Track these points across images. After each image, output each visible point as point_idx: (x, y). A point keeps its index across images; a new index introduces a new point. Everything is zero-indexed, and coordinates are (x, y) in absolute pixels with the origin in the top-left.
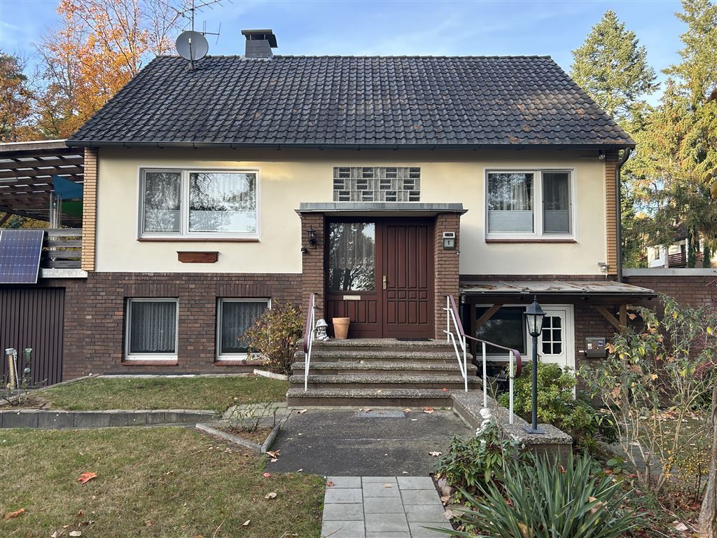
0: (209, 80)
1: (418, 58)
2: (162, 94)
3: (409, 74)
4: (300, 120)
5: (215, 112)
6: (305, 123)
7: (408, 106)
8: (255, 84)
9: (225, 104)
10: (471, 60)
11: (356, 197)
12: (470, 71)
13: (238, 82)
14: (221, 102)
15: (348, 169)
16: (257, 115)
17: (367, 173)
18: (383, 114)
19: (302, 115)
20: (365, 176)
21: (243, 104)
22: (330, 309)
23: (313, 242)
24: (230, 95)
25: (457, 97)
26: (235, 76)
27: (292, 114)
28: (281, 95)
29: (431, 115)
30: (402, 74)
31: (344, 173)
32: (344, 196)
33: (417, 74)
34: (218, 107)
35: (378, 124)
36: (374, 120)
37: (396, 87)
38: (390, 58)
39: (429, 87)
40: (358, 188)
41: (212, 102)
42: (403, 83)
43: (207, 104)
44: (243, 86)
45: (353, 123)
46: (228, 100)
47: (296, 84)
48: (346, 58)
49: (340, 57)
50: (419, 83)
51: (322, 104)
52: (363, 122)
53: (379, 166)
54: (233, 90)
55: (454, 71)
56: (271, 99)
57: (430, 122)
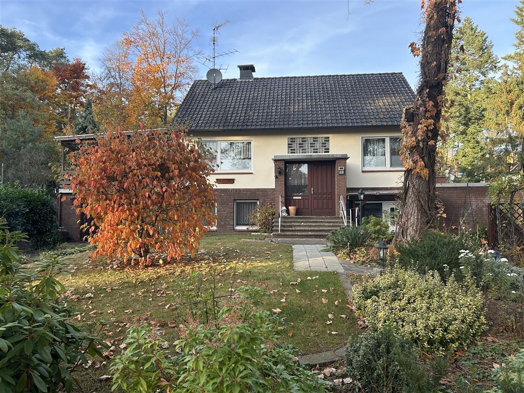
0: (223, 94)
1: (330, 76)
2: (203, 103)
3: (325, 87)
4: (271, 115)
5: (230, 112)
6: (274, 117)
7: (324, 106)
8: (247, 95)
9: (234, 108)
10: (359, 76)
11: (298, 152)
12: (357, 83)
13: (238, 94)
14: (232, 107)
15: (294, 138)
16: (251, 113)
17: (304, 140)
18: (311, 111)
19: (272, 112)
20: (302, 141)
21: (243, 107)
22: (288, 202)
23: (280, 173)
24: (236, 102)
25: (349, 99)
26: (236, 91)
27: (267, 112)
28: (260, 101)
29: (335, 111)
30: (321, 87)
31: (292, 140)
32: (293, 151)
33: (329, 86)
34: (231, 109)
35: (309, 116)
36: (307, 114)
37: (318, 95)
38: (315, 77)
39: (335, 94)
40: (300, 147)
41: (228, 107)
42: (322, 92)
43: (226, 108)
44: (241, 96)
45: (297, 116)
46: (235, 105)
47: (267, 95)
48: (292, 78)
49: (289, 77)
50: (330, 92)
51: (281, 106)
52: (301, 116)
53: (309, 137)
54: (236, 100)
55: (349, 83)
56: (256, 104)
57: (334, 115)
